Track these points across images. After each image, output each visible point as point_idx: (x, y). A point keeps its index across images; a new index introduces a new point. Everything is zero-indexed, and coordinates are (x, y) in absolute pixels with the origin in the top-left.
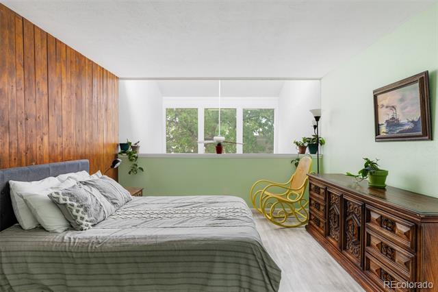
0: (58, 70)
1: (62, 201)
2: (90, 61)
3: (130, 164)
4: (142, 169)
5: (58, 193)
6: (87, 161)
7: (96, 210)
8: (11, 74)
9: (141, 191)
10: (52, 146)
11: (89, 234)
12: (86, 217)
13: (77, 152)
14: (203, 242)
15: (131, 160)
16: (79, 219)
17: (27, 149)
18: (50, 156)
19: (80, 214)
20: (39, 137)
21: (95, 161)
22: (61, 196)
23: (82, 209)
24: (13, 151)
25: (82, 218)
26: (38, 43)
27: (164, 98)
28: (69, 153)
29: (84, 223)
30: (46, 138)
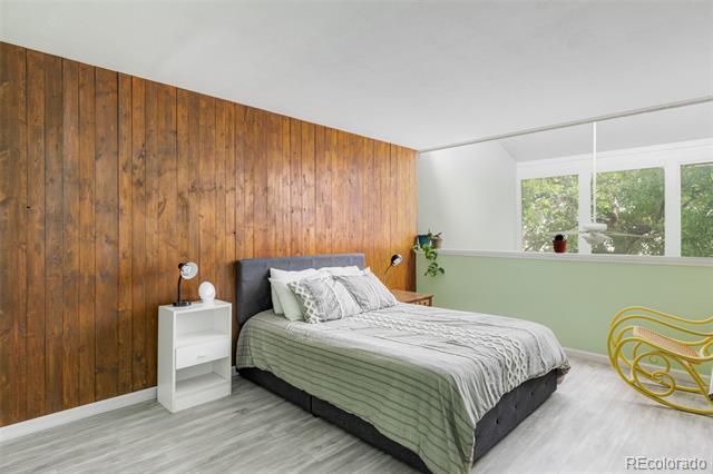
0: (327, 158)
1: (297, 292)
2: (369, 139)
3: (429, 262)
4: (442, 270)
5: (295, 283)
6: (363, 255)
7: (329, 306)
8: (279, 172)
9: (430, 298)
10: (320, 238)
11: (315, 328)
12: (315, 311)
13: (350, 243)
14: (387, 359)
15: (428, 257)
16: (308, 312)
17: (292, 240)
18: (316, 248)
19: (310, 307)
20: (305, 230)
21: (377, 255)
22: (298, 287)
23: (312, 303)
24: (279, 241)
25: (311, 311)
26: (305, 137)
27: (518, 164)
28: (340, 245)
29: (313, 316)
30: (312, 230)
